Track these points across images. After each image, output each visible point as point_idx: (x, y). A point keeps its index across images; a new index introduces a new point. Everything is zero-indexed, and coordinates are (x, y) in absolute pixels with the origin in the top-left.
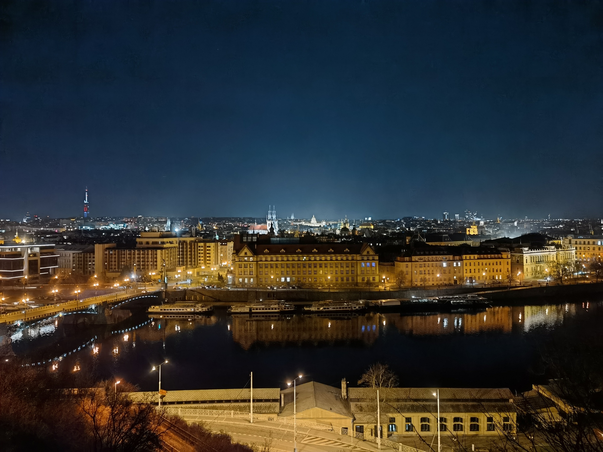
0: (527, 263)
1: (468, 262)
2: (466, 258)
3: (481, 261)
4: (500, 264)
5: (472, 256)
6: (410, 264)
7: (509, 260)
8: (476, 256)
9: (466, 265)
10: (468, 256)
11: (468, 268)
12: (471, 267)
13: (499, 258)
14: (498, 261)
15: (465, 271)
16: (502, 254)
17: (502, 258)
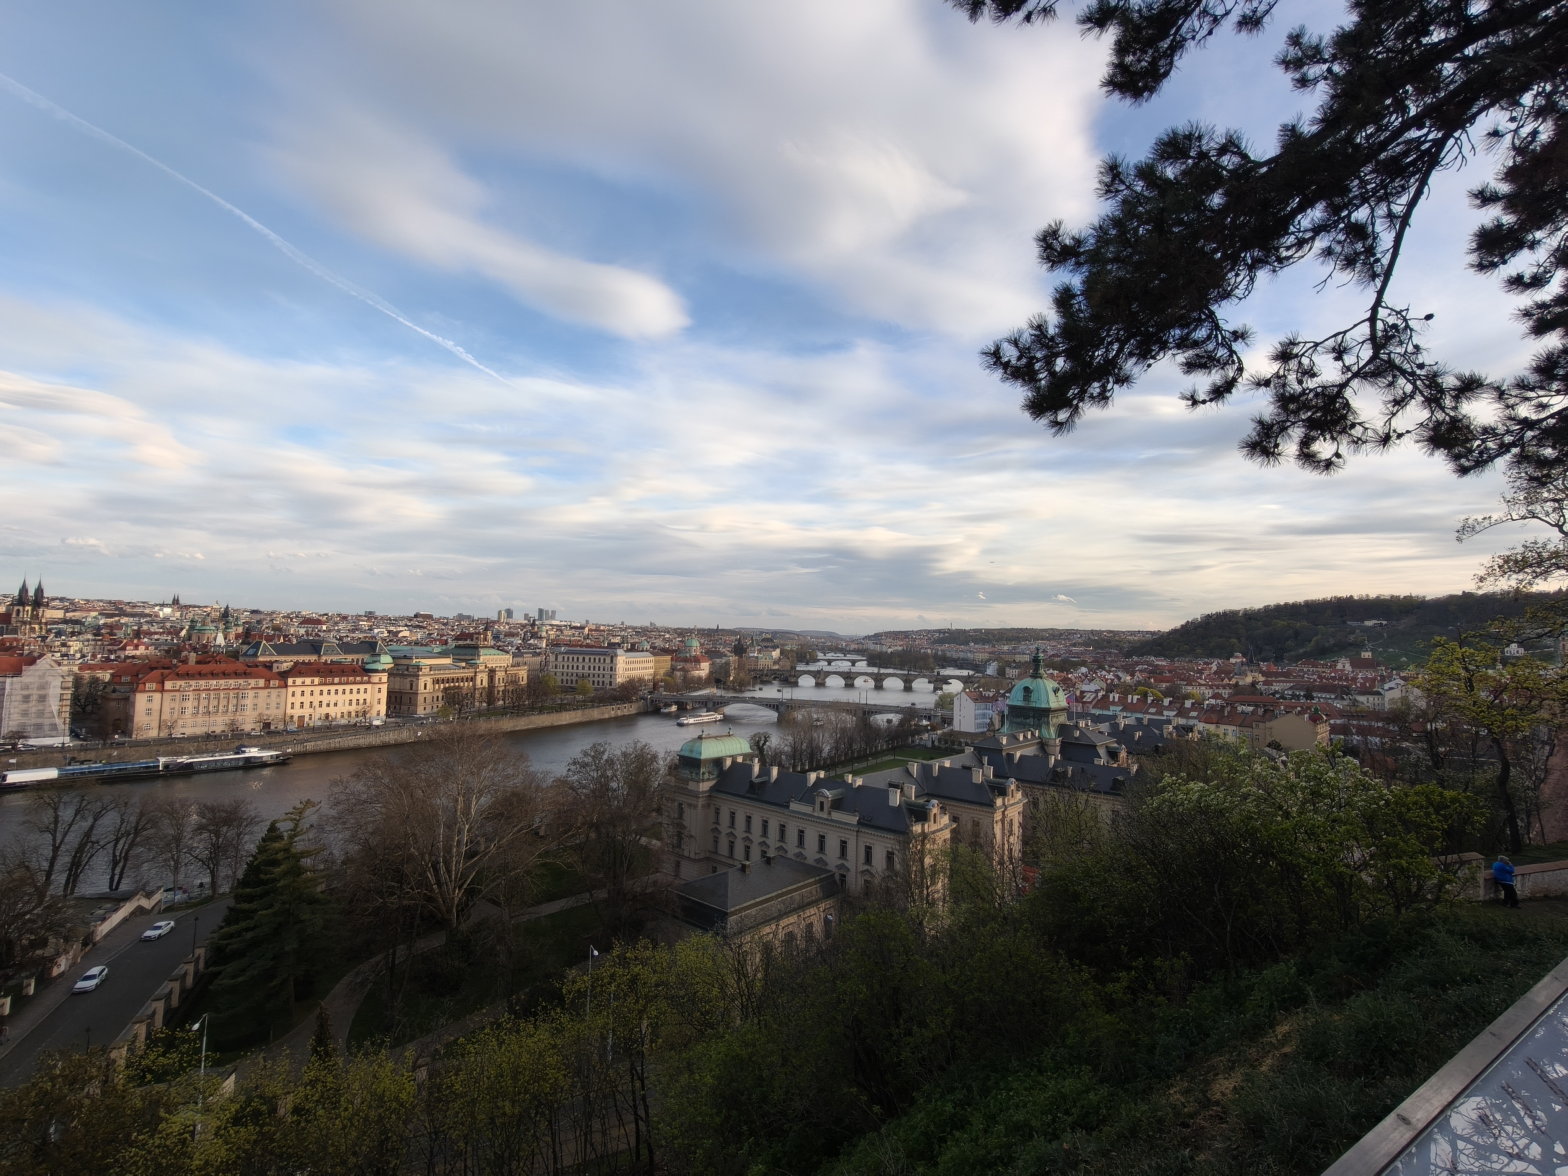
0: (425, 688)
1: (298, 691)
2: (294, 682)
3: (325, 689)
4: (365, 692)
5: (308, 681)
6: (157, 696)
7: (384, 688)
8: (317, 680)
9: (293, 695)
10: (299, 681)
11: (298, 699)
12: (302, 699)
13: (362, 683)
14: (362, 687)
15: (289, 706)
16: (370, 677)
17: (369, 682)
